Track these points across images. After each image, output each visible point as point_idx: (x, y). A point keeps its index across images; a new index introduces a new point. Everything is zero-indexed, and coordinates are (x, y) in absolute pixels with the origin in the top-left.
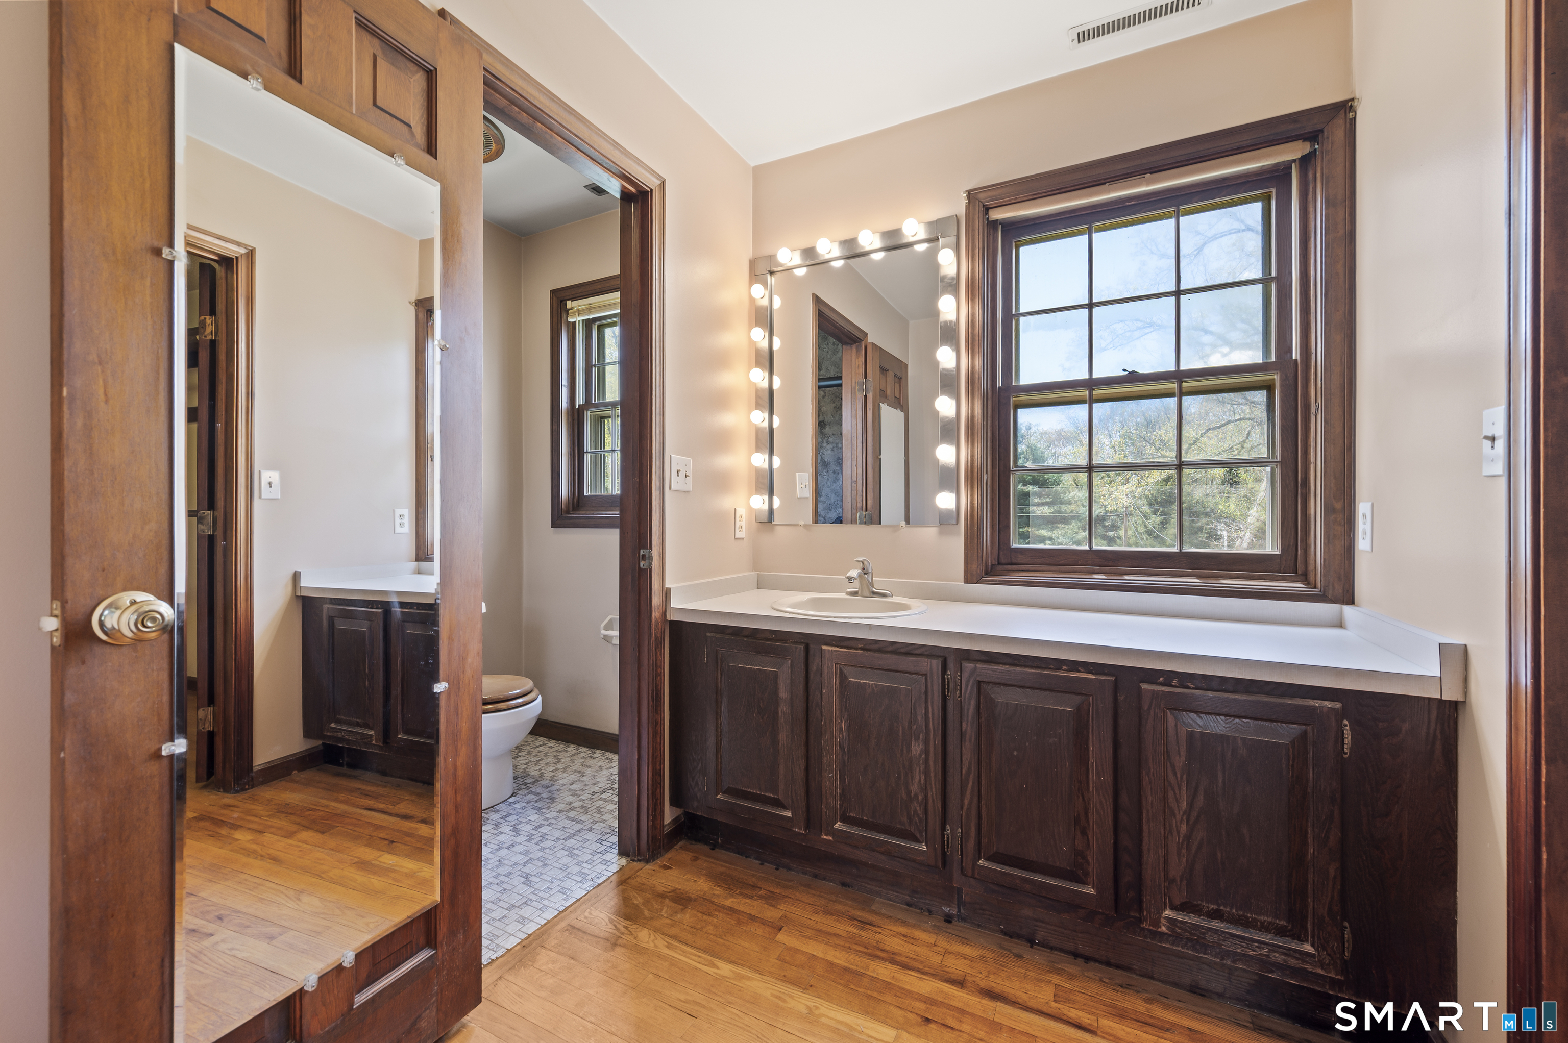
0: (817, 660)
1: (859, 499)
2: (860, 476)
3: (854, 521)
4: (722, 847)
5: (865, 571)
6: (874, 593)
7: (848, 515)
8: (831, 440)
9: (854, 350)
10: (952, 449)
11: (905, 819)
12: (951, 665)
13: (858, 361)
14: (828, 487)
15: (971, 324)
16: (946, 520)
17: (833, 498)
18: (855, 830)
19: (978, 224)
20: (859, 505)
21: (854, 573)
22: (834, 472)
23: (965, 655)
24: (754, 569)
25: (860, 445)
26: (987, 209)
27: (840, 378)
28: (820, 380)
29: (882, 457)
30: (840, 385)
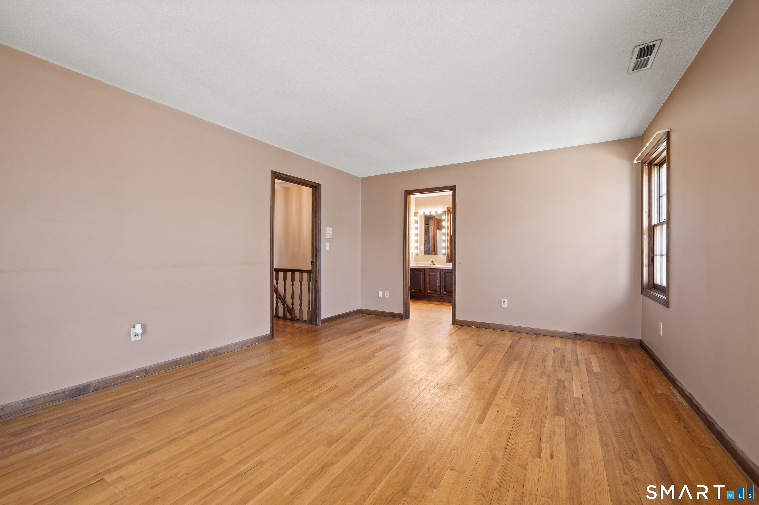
0: (426, 272)
1: (433, 250)
2: (433, 245)
3: (432, 254)
4: (412, 299)
5: (432, 261)
6: (434, 264)
7: (431, 253)
8: (427, 235)
9: (432, 220)
10: (445, 244)
11: (436, 289)
12: (442, 271)
13: (433, 222)
14: (426, 246)
15: (447, 226)
16: (444, 254)
17: (427, 249)
18: (430, 292)
19: (448, 212)
20: (433, 251)
21: (431, 261)
22: (428, 243)
23: (443, 269)
24: (415, 262)
25: (433, 239)
26: (450, 210)
27: (429, 225)
28: (425, 225)
29: (438, 241)
30: (429, 226)
